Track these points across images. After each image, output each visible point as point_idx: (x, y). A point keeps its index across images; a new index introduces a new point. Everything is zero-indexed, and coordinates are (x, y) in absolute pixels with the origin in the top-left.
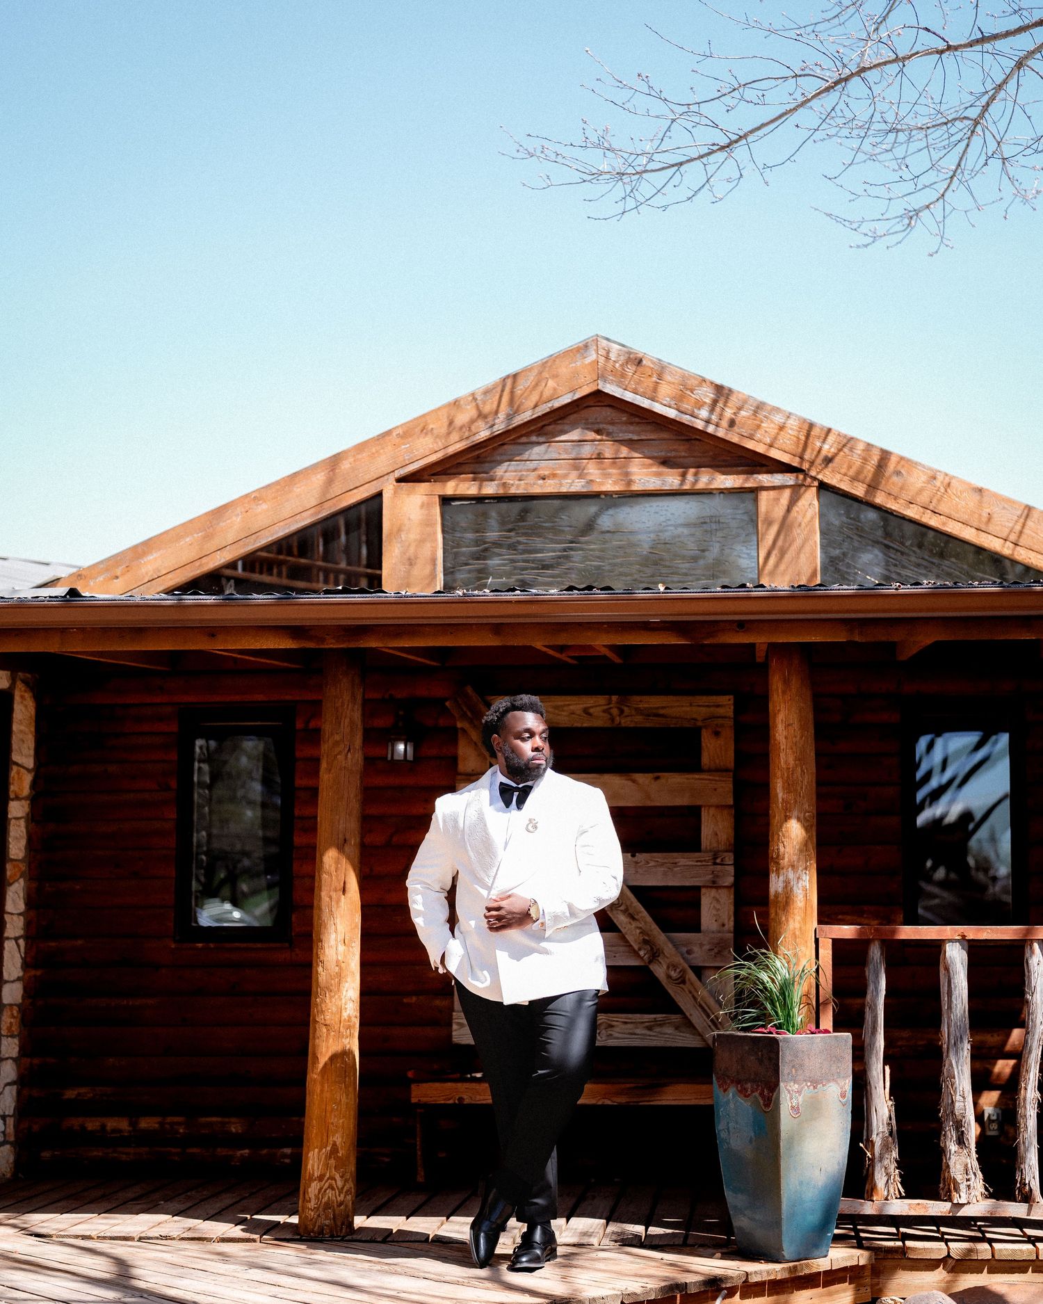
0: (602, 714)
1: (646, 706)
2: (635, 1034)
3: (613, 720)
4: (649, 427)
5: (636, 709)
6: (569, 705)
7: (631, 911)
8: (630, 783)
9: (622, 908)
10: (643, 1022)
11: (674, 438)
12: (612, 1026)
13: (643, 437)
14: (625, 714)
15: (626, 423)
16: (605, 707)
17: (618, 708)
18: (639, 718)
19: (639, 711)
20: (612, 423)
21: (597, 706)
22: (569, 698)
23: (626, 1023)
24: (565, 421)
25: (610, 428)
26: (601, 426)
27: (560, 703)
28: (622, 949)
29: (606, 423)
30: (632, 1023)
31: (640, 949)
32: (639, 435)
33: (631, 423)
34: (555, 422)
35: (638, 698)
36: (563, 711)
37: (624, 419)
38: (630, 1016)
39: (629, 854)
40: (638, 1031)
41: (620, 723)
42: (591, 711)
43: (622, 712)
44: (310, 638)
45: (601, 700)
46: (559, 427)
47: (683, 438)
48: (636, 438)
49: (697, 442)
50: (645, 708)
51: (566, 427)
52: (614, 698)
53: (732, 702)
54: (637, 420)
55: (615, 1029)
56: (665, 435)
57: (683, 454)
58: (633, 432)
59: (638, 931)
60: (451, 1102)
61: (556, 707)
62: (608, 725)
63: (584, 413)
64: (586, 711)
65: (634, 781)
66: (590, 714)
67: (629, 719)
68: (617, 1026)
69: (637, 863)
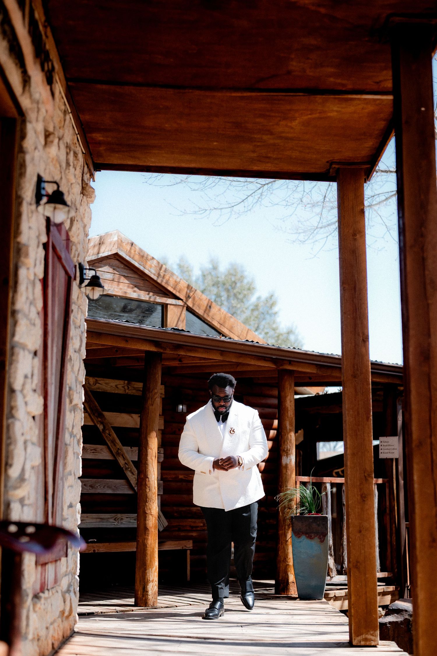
0: (122, 388)
1: (137, 386)
2: (130, 522)
3: (125, 391)
4: (131, 272)
5: (133, 387)
6: (110, 383)
7: (132, 471)
8: (130, 417)
9: (129, 469)
10: (133, 517)
11: (139, 278)
12: (122, 519)
13: (129, 276)
14: (130, 389)
15: (122, 268)
16: (123, 385)
17: (127, 386)
18: (134, 391)
19: (134, 388)
20: (119, 268)
21: (120, 385)
22: (110, 380)
23: (127, 518)
24: (102, 263)
25: (118, 269)
26: (115, 268)
27: (107, 382)
28: (126, 486)
29: (116, 267)
30: (129, 517)
31: (135, 487)
32: (128, 274)
33: (125, 269)
34: (98, 263)
35: (133, 383)
36: (108, 385)
37: (122, 266)
38: (129, 515)
39: (130, 447)
40: (131, 521)
41: (128, 393)
42: (118, 386)
43: (128, 388)
44: (161, 348)
45: (122, 382)
46: (100, 265)
47: (143, 279)
48: (126, 275)
49: (146, 281)
50: (137, 388)
51: (102, 265)
52: (126, 382)
53: (164, 388)
54: (126, 268)
55: (123, 520)
56: (136, 276)
57: (142, 285)
58: (125, 272)
59: (135, 479)
60: (91, 552)
61: (106, 383)
62: (124, 393)
63: (109, 261)
64: (116, 386)
65: (132, 417)
66: (117, 388)
67: (130, 391)
68: (124, 519)
69: (132, 451)
